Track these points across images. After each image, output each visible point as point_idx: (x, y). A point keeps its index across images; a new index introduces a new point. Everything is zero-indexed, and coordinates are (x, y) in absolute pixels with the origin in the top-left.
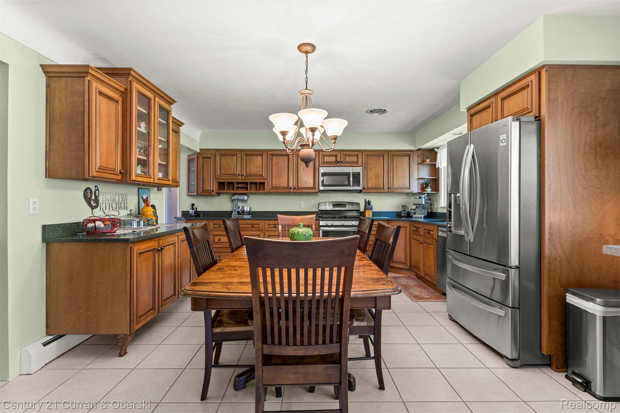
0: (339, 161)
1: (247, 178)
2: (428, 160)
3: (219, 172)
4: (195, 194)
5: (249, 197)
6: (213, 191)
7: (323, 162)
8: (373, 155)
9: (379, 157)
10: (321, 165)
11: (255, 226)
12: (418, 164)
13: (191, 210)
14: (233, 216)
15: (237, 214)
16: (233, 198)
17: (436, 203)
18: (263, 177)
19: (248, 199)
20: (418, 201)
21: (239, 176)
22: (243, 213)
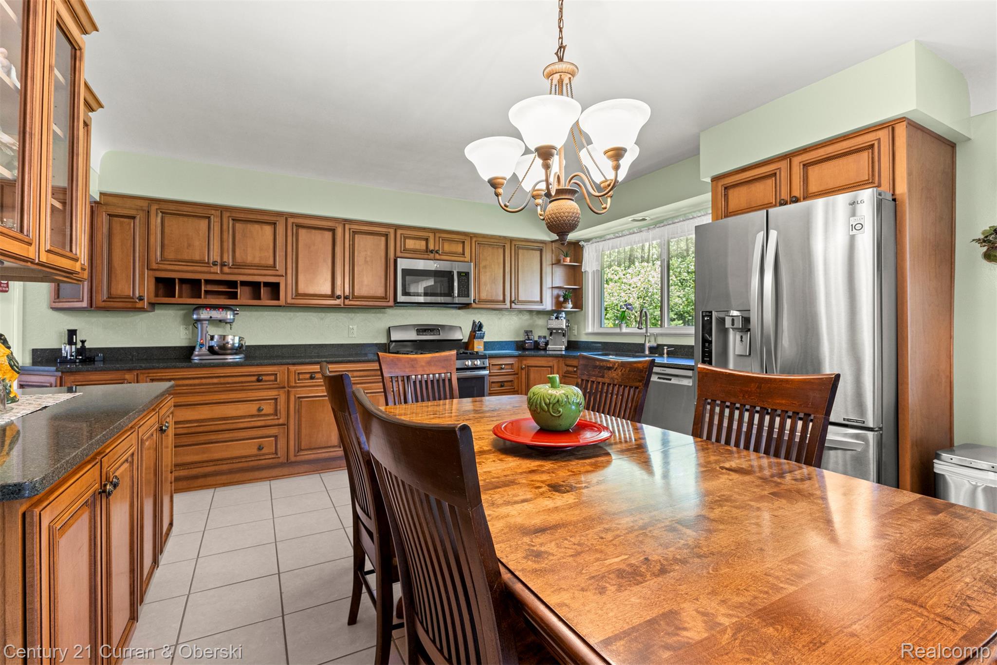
0: (432, 250)
1: (236, 271)
2: (568, 259)
3: (159, 253)
4: (85, 304)
5: (238, 314)
6: (141, 299)
7: (403, 249)
8: (488, 244)
9: (498, 248)
10: (399, 254)
11: (264, 378)
12: (552, 264)
13: (68, 347)
14: (196, 358)
15: (208, 352)
16: (195, 317)
17: (576, 326)
18: (277, 270)
19: (234, 319)
20: (554, 324)
21: (215, 267)
22: (223, 349)
